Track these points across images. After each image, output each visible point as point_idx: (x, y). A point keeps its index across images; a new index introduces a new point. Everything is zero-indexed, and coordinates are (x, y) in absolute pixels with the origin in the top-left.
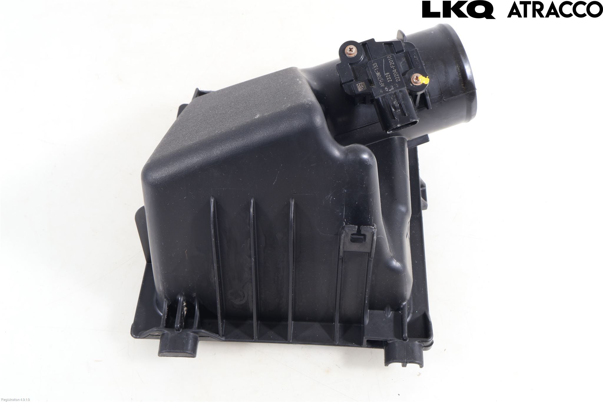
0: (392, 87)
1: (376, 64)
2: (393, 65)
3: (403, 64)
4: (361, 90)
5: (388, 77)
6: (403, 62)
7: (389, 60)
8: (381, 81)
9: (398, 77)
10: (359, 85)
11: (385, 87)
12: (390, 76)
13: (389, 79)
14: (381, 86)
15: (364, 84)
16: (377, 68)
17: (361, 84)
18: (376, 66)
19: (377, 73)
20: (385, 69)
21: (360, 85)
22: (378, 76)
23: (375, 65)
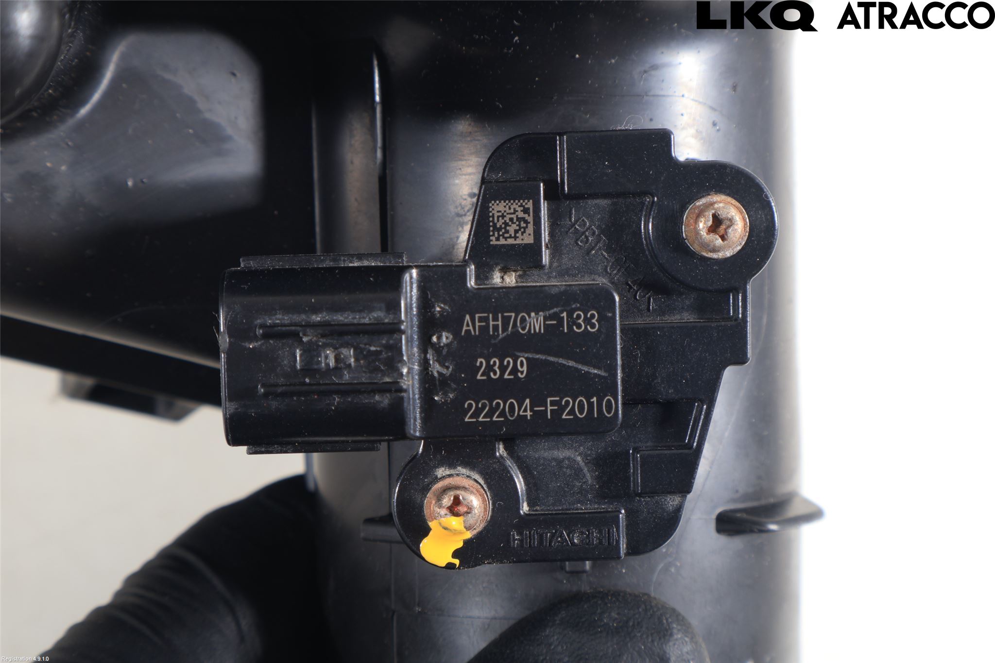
0: (444, 371)
1: (593, 326)
2: (562, 409)
3: (569, 467)
4: (496, 215)
5: (503, 369)
6: (580, 470)
7: (595, 399)
8: (496, 328)
9: (490, 414)
10: (526, 211)
11: (456, 333)
12: (506, 376)
13: (490, 368)
14: (468, 317)
15: (518, 242)
16: (570, 328)
17: (526, 222)
18: (579, 326)
19: (545, 319)
20: (553, 363)
21: (523, 219)
22: (523, 320)
23: (588, 321)
